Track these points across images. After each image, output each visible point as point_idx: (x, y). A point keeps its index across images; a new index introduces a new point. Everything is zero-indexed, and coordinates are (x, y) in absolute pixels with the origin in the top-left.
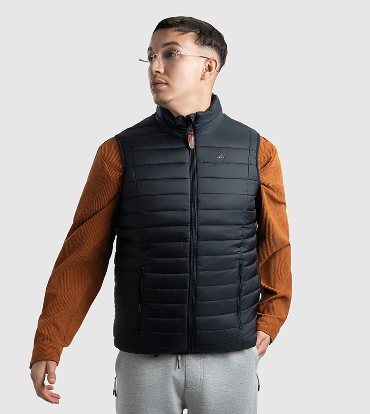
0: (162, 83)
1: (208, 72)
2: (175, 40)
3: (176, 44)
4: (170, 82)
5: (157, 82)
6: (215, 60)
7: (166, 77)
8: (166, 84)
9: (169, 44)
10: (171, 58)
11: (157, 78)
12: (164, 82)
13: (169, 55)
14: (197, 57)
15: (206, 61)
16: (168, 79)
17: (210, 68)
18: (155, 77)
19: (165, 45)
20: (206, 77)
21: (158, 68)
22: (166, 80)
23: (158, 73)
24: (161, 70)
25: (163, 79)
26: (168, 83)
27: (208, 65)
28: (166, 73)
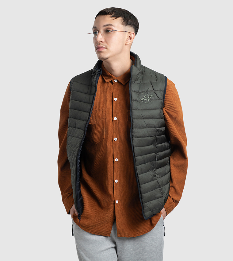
0: (103, 48)
1: (129, 41)
2: (111, 23)
3: (111, 25)
4: (108, 47)
5: (100, 47)
6: (133, 33)
7: (105, 44)
9: (107, 25)
10: (108, 33)
11: (100, 45)
12: (105, 47)
13: (107, 31)
14: (123, 32)
15: (128, 34)
16: (107, 45)
17: (130, 38)
18: (99, 44)
19: (105, 26)
20: (128, 43)
21: (101, 39)
22: (106, 46)
23: (101, 42)
24: (103, 40)
25: (104, 45)
26: (107, 47)
27: (129, 36)
28: (106, 41)
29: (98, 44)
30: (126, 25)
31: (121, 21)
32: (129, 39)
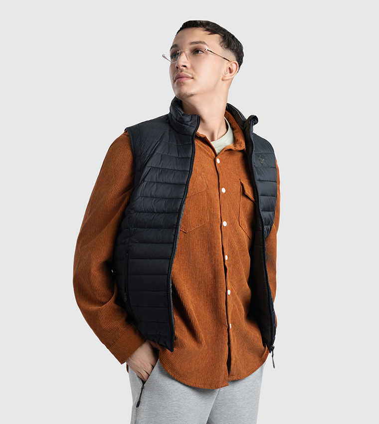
0: (188, 77)
1: (228, 74)
2: (202, 40)
3: (204, 43)
4: (196, 77)
5: (183, 76)
6: (236, 64)
7: (192, 72)
8: (192, 78)
9: (196, 43)
10: (197, 54)
11: (183, 73)
12: (190, 76)
13: (196, 51)
14: (220, 58)
15: (228, 63)
16: (194, 73)
17: (231, 71)
18: (182, 71)
19: (192, 43)
20: (226, 78)
21: (185, 62)
22: (192, 75)
23: (184, 68)
24: (188, 65)
25: (190, 73)
26: (194, 77)
27: (230, 68)
28: (193, 68)
29: (180, 71)
30: (227, 48)
31: (218, 40)
32: (228, 71)
